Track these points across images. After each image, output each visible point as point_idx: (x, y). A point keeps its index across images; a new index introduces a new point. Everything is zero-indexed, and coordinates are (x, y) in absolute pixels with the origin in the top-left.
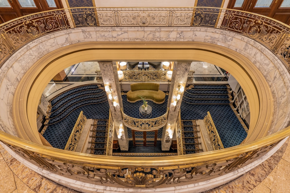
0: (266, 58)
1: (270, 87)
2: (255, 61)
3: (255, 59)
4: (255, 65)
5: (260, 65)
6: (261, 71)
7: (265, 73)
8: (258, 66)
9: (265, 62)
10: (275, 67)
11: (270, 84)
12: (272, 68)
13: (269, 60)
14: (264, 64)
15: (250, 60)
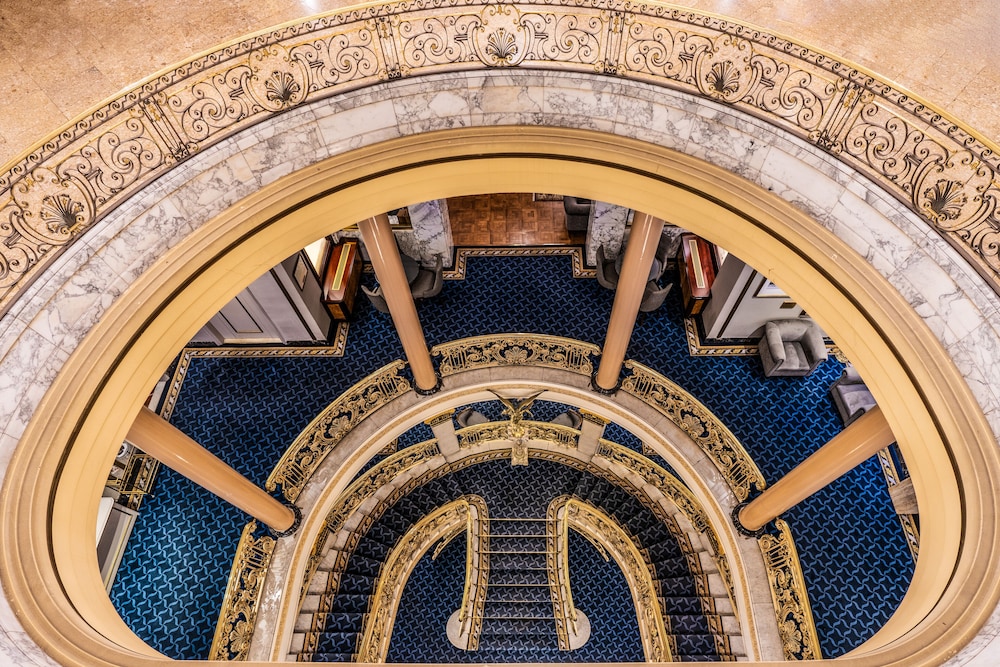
0: (10, 357)
1: (118, 295)
2: (21, 415)
3: (10, 416)
4: (38, 409)
5: (39, 379)
6: (58, 366)
7: (70, 341)
8: (41, 391)
9: (26, 361)
10: (52, 302)
11: (107, 299)
12: (55, 313)
13: (22, 339)
14: (35, 360)
15: (16, 442)
